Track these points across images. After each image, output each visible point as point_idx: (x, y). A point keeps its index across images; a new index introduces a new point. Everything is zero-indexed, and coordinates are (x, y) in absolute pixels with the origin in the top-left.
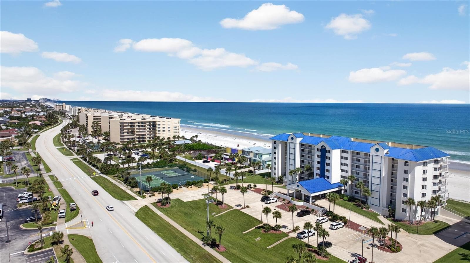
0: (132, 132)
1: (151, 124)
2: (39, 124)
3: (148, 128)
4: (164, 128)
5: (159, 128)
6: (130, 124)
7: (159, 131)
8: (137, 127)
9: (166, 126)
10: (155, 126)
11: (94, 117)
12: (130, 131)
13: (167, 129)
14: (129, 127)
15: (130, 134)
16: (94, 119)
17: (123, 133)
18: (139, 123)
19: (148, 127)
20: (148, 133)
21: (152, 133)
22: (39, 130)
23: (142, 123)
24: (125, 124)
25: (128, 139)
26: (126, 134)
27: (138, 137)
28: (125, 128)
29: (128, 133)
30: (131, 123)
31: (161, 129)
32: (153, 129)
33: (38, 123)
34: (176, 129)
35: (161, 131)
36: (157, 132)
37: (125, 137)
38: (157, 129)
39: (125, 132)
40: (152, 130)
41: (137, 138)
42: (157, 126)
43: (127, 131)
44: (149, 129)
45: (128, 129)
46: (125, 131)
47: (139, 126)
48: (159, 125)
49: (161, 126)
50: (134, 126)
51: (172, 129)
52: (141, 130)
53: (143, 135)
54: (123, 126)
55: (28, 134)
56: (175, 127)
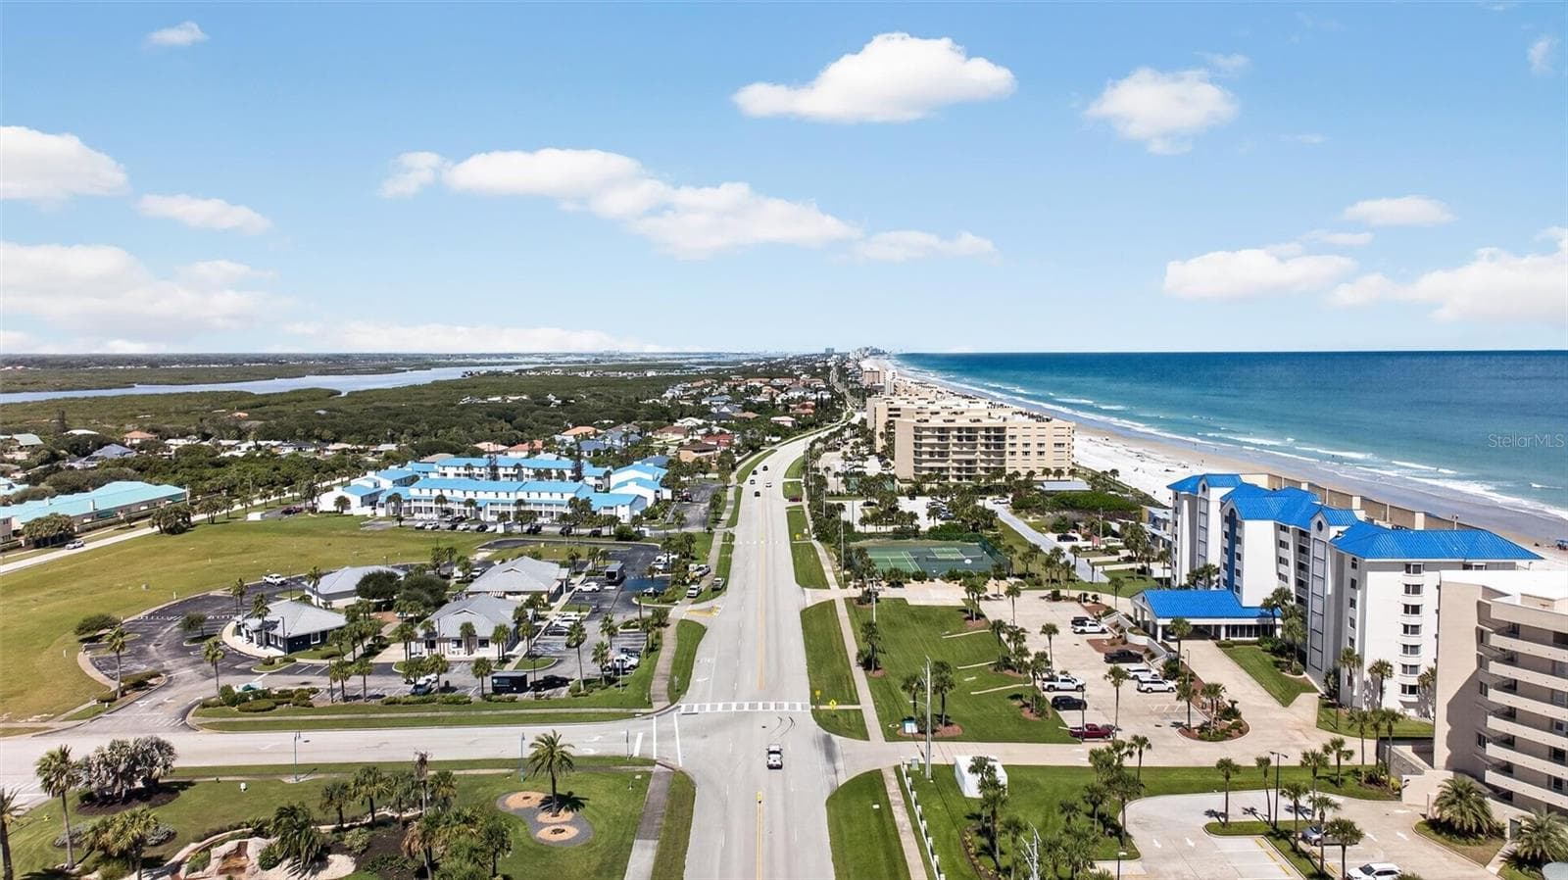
0: (941, 454)
1: (992, 433)
2: (789, 425)
3: (982, 444)
4: (1026, 445)
5: (1013, 445)
6: (937, 433)
7: (1013, 453)
8: (955, 441)
9: (1034, 441)
10: (1003, 438)
12: (937, 449)
13: (1033, 449)
14: (935, 441)
15: (936, 457)
17: (921, 454)
18: (960, 430)
19: (983, 441)
20: (983, 457)
21: (992, 457)
23: (969, 429)
24: (924, 433)
25: (931, 469)
26: (927, 457)
27: (956, 465)
28: (924, 441)
29: (931, 454)
30: (942, 430)
31: (1019, 449)
32: (998, 446)
33: (787, 421)
34: (1061, 449)
35: (1019, 454)
36: (1008, 456)
37: (924, 465)
38: (1008, 449)
39: (925, 452)
40: (992, 449)
41: (953, 468)
42: (1008, 441)
43: (929, 449)
44: (987, 446)
45: (932, 445)
46: (924, 449)
47: (960, 438)
48: (1013, 437)
49: (1019, 441)
50: (947, 438)
51: (1049, 448)
52: (965, 449)
53: (969, 462)
54: (921, 438)
56: (1059, 445)
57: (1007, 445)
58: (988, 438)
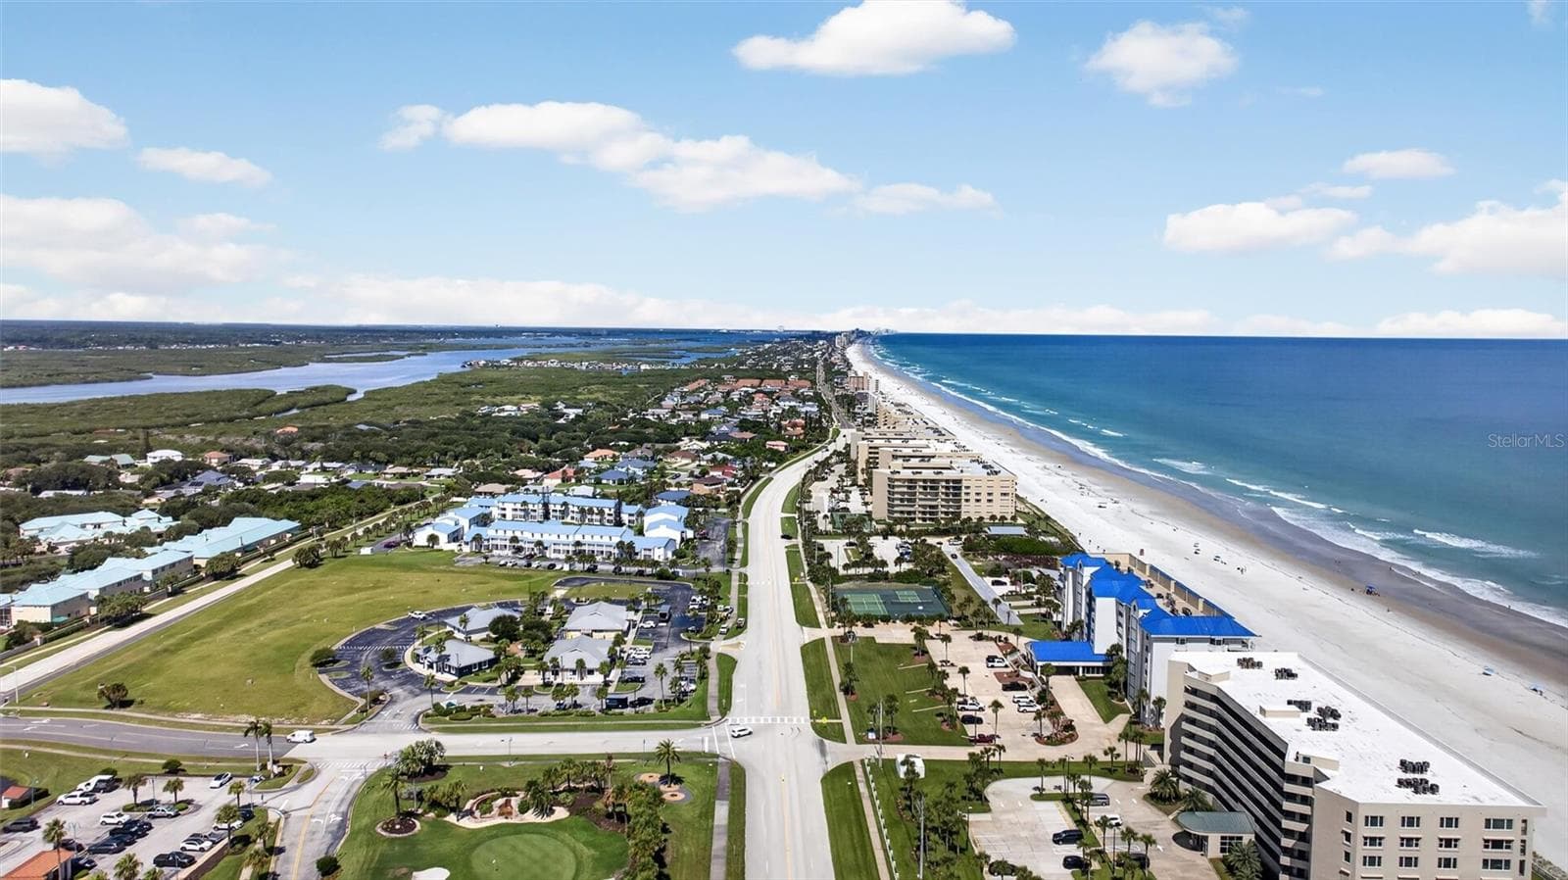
0: (909, 500)
1: (951, 484)
2: (782, 449)
3: (942, 493)
4: (978, 494)
5: (967, 494)
6: (906, 484)
7: (967, 500)
8: (921, 490)
9: (984, 492)
10: (960, 488)
11: (870, 448)
12: (906, 496)
13: (984, 497)
14: (905, 490)
15: (906, 503)
16: (870, 453)
17: (893, 500)
18: (925, 481)
19: (944, 490)
20: (943, 503)
21: (951, 503)
22: (777, 463)
23: (932, 481)
24: (896, 483)
25: (902, 512)
26: (898, 502)
27: (921, 509)
28: (896, 490)
29: (902, 500)
30: (911, 481)
31: (973, 497)
32: (955, 495)
33: (780, 446)
34: (1007, 498)
35: (973, 501)
36: (963, 503)
37: (896, 509)
38: (964, 497)
39: (897, 499)
40: (951, 497)
41: (920, 512)
42: (964, 490)
43: (899, 496)
44: (947, 494)
45: (903, 493)
46: (896, 496)
47: (925, 488)
48: (968, 487)
49: (972, 491)
50: (915, 487)
51: (996, 497)
52: (929, 497)
53: (931, 507)
54: (893, 487)
55: (751, 478)
56: (1005, 494)
57: (963, 494)
58: (947, 488)
